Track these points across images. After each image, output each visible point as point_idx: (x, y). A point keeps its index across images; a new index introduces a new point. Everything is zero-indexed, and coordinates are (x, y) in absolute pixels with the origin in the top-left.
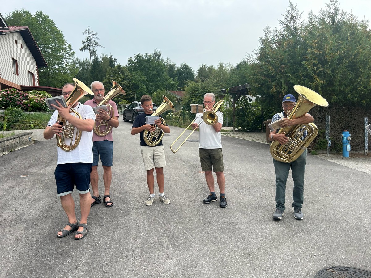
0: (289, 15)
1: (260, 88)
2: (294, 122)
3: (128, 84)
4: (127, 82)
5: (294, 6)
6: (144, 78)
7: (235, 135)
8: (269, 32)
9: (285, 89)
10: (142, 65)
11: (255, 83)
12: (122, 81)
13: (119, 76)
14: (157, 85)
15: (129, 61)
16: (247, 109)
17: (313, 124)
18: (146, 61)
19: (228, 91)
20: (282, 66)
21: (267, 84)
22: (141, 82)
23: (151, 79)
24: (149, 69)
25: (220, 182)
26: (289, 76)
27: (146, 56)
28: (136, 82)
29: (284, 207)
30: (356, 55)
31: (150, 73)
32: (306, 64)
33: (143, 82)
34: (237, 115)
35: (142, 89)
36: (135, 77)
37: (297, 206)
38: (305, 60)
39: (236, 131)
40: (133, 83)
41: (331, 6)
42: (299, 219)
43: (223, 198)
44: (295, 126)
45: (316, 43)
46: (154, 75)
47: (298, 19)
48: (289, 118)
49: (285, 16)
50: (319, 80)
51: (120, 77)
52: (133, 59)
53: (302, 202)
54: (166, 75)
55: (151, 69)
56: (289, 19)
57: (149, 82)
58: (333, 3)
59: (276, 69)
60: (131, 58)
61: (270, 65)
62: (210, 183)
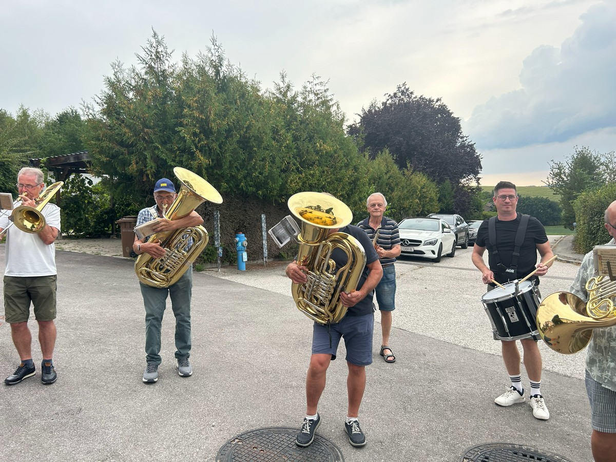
0: (154, 51)
1: (109, 163)
2: (175, 224)
7: (63, 246)
8: (122, 71)
9: (151, 168)
11: (101, 153)
16: (84, 197)
17: (201, 227)
19: (45, 163)
20: (146, 130)
21: (121, 157)
26: (157, 148)
29: (159, 359)
32: (183, 132)
37: (182, 357)
38: (181, 125)
39: (64, 238)
41: (213, 51)
42: (186, 376)
43: (47, 367)
44: (175, 232)
45: (196, 101)
47: (167, 60)
48: (166, 217)
49: (146, 50)
50: (202, 158)
53: (189, 347)
56: (154, 57)
58: (216, 47)
59: (136, 134)
61: (126, 126)
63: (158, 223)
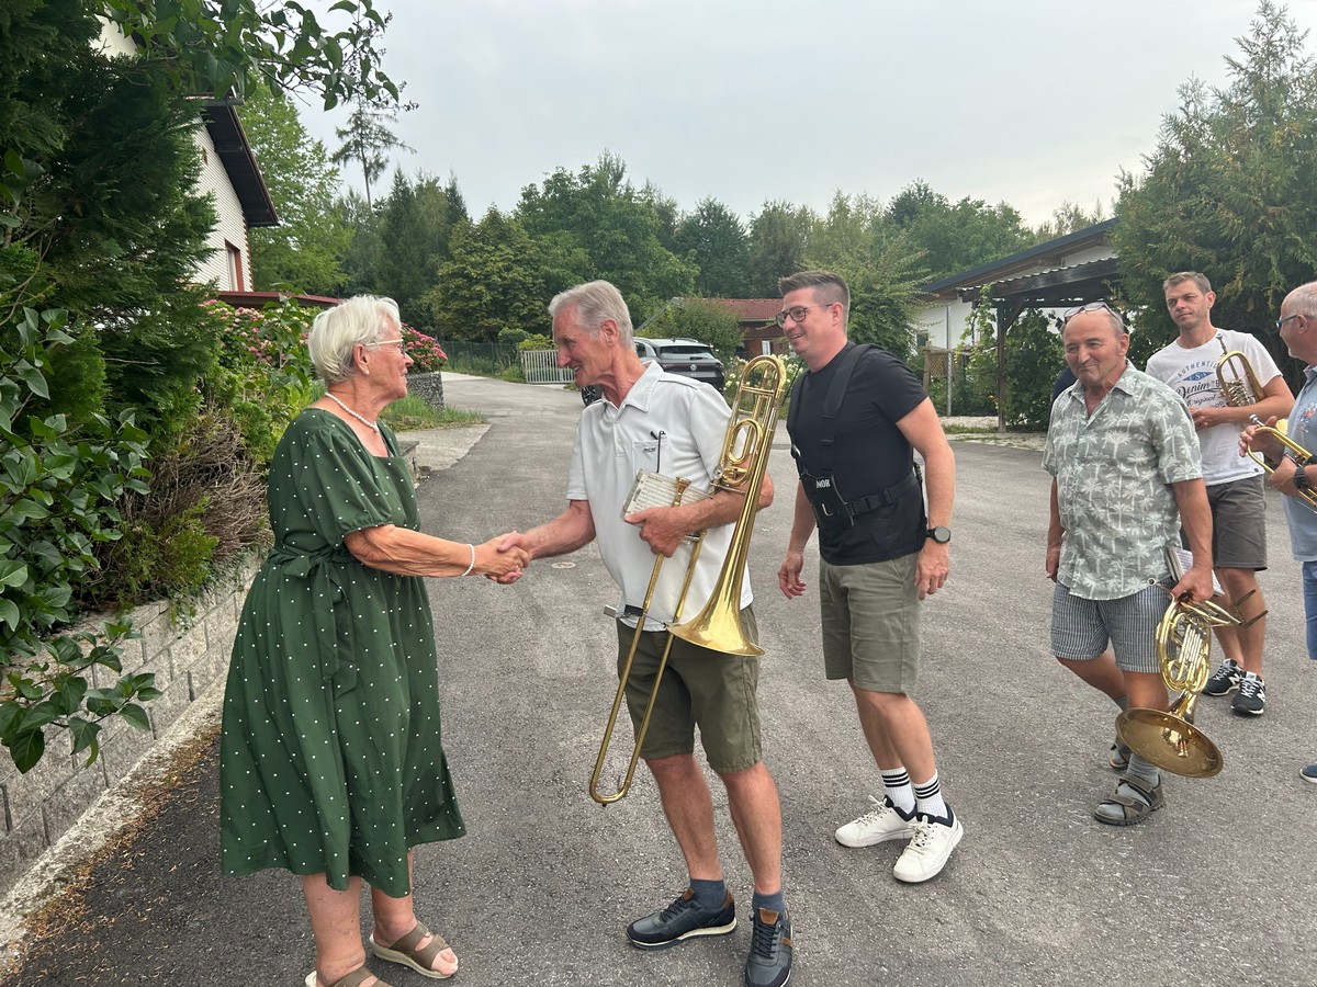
0: (1261, 41)
3: (529, 280)
4: (525, 270)
5: (1277, 11)
6: (581, 254)
10: (573, 209)
12: (508, 269)
13: (497, 249)
14: (628, 278)
15: (526, 196)
18: (583, 195)
19: (987, 294)
20: (1271, 209)
22: (573, 271)
23: (604, 258)
24: (595, 223)
26: (1294, 243)
27: (585, 177)
28: (554, 271)
31: (603, 237)
33: (576, 269)
34: (1012, 374)
36: (553, 251)
39: (1009, 429)
40: (547, 273)
46: (614, 243)
47: (1292, 54)
49: (1246, 44)
51: (498, 253)
52: (541, 190)
54: (654, 246)
55: (605, 223)
56: (1260, 54)
57: (598, 268)
60: (531, 185)
61: (1229, 206)
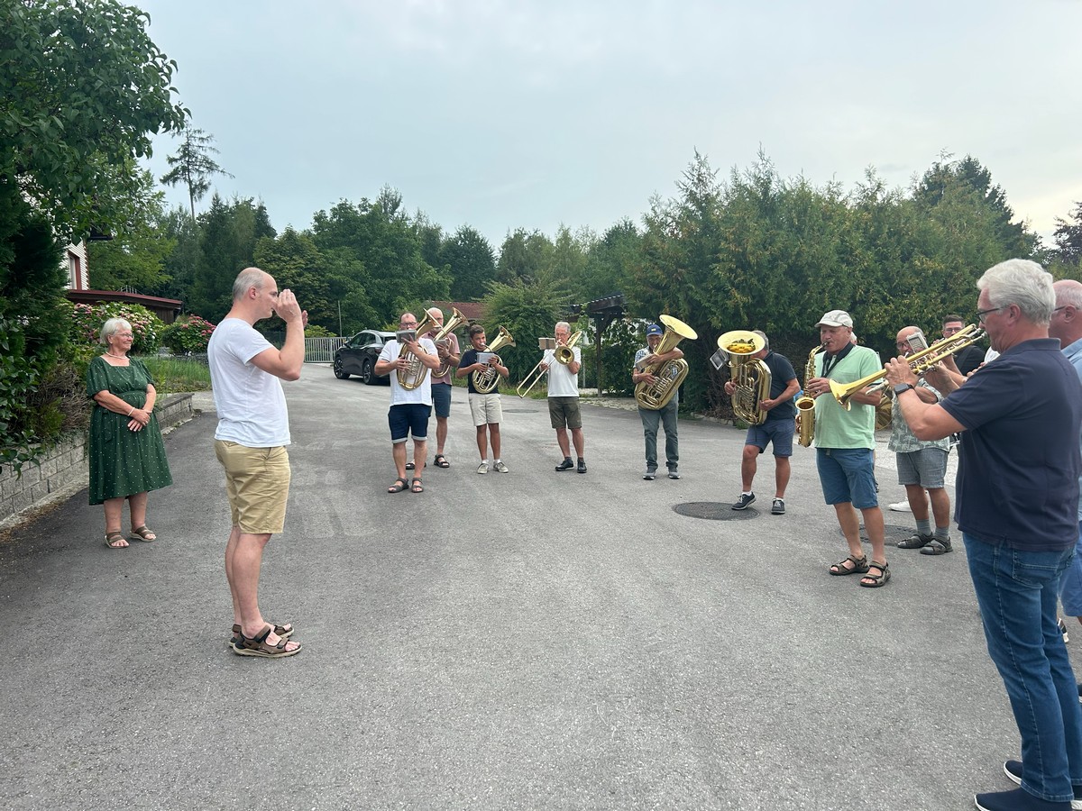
0: (695, 173)
1: (643, 307)
2: (663, 358)
3: (317, 283)
4: (314, 276)
5: (703, 158)
6: (358, 265)
7: (602, 402)
8: (659, 205)
10: (353, 230)
11: (636, 298)
12: (300, 275)
13: (292, 259)
14: (396, 284)
15: (317, 219)
16: (627, 347)
17: (682, 360)
18: (363, 220)
19: (585, 310)
20: (679, 270)
21: (654, 300)
22: (352, 278)
23: (377, 268)
24: (371, 241)
25: (577, 442)
26: (690, 288)
27: (363, 208)
28: (338, 277)
29: (657, 465)
30: (799, 254)
31: (377, 252)
32: (718, 270)
33: (355, 276)
34: (605, 361)
35: (354, 294)
36: (336, 262)
37: (672, 465)
38: (717, 261)
39: (605, 395)
40: (331, 279)
41: (761, 167)
42: (675, 478)
43: (581, 462)
44: (663, 363)
45: (733, 233)
46: (386, 259)
47: (711, 182)
48: (656, 353)
49: (688, 174)
50: (739, 296)
51: (293, 262)
52: (329, 214)
53: (677, 458)
54: (418, 259)
55: (379, 242)
56: (696, 181)
57: (373, 275)
58: (764, 162)
59: (669, 274)
60: (322, 211)
61: (660, 268)
62: (564, 446)
63: (651, 357)
